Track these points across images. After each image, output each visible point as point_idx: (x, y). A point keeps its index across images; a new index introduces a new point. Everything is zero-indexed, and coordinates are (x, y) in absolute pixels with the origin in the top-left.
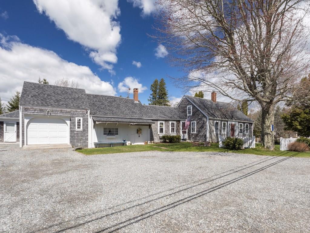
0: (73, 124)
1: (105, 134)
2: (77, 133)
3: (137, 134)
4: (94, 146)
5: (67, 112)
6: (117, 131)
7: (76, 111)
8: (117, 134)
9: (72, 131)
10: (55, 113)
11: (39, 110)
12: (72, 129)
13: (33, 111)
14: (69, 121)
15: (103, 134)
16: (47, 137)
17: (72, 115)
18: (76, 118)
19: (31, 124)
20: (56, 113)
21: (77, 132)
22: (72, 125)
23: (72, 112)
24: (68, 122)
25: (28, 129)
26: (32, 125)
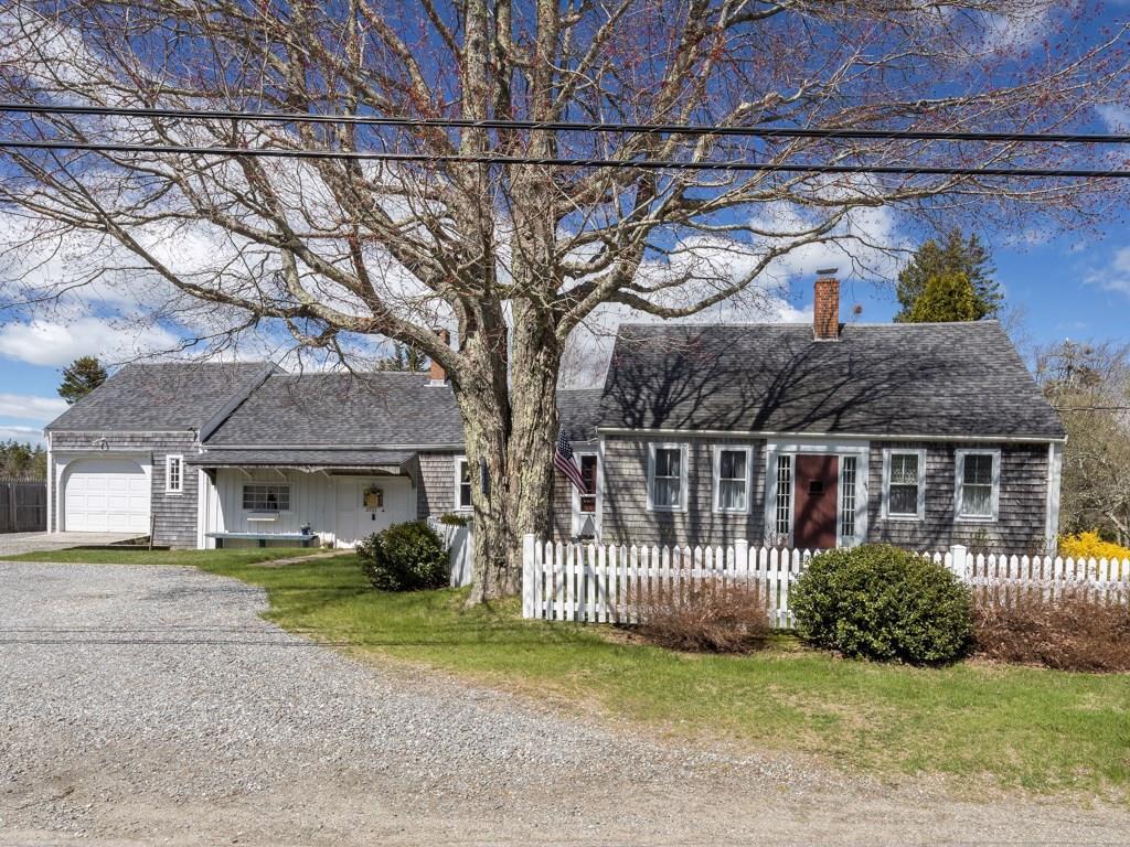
0: (159, 474)
1: (246, 506)
2: (169, 501)
3: (365, 509)
4: (212, 544)
5: (146, 440)
6: (287, 498)
7: (169, 436)
8: (286, 507)
9: (157, 497)
10: (117, 444)
11: (83, 439)
12: (156, 491)
13: (73, 444)
14: (150, 467)
15: (241, 506)
16: (104, 512)
17: (156, 449)
18: (168, 457)
19: (74, 475)
20: (121, 444)
21: (170, 497)
22: (157, 477)
23: (157, 439)
24: (148, 469)
25: (67, 491)
26: (76, 480)
